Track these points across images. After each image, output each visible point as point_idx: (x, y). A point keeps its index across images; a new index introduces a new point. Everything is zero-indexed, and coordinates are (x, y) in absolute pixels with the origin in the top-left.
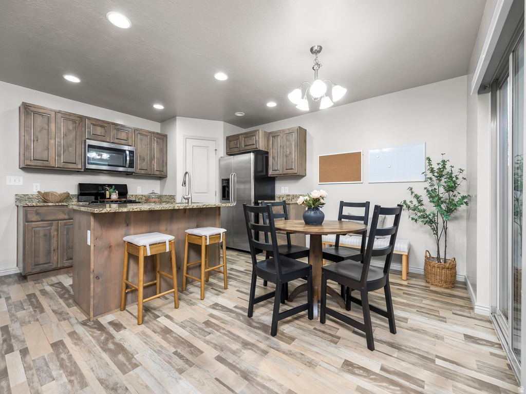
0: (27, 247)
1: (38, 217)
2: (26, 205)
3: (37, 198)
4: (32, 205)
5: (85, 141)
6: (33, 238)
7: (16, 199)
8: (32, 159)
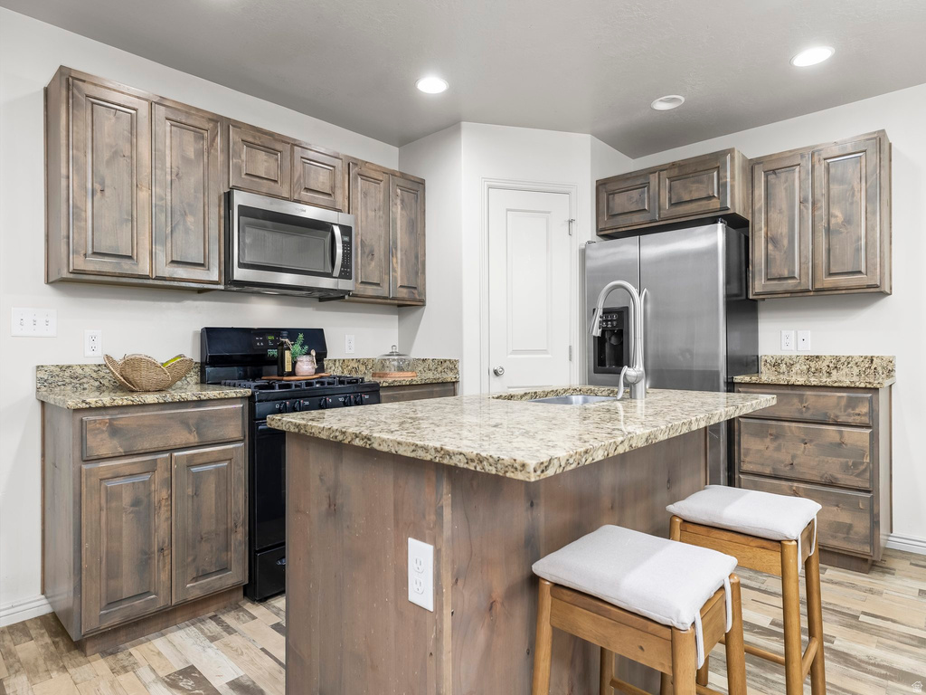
0: (85, 546)
1: (115, 442)
2: (84, 406)
3: (94, 375)
4: (100, 404)
5: (228, 197)
6: (104, 514)
7: (40, 380)
8: (90, 251)
